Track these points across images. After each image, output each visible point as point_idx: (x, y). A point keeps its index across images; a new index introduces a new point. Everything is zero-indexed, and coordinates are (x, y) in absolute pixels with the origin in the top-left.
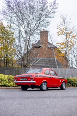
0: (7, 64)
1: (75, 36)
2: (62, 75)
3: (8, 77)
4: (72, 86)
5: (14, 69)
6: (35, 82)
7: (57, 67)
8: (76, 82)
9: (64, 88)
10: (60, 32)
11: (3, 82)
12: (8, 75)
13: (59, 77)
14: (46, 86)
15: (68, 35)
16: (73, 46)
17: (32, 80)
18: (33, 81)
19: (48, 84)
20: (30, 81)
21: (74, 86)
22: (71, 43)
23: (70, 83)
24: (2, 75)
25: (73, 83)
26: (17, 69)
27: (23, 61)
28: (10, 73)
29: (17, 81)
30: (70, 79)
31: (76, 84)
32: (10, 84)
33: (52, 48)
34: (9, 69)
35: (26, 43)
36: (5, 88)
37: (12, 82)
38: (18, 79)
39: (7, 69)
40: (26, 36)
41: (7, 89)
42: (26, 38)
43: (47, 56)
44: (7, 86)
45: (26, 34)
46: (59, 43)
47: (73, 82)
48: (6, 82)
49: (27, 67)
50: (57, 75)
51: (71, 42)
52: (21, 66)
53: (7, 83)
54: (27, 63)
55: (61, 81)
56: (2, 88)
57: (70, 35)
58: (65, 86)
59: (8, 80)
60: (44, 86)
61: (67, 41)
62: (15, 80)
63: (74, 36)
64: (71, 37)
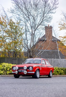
0: (15, 55)
2: (64, 65)
5: (21, 60)
7: (60, 58)
11: (11, 70)
24: (11, 64)
27: (29, 52)
28: (18, 63)
33: (55, 41)
34: (17, 60)
35: (32, 36)
39: (16, 59)
40: (32, 30)
42: (32, 32)
43: (51, 49)
45: (32, 29)
49: (32, 57)
52: (28, 57)
54: (32, 54)
56: (10, 75)
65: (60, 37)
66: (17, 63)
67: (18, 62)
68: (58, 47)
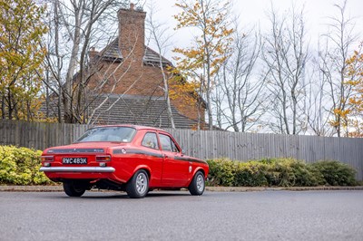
1: (231, 31)
3: (15, 154)
4: (221, 183)
5: (34, 128)
6: (112, 169)
7: (174, 126)
8: (233, 172)
9: (200, 190)
10: (185, 15)
12: (14, 148)
13: (184, 157)
14: (145, 185)
15: (209, 25)
16: (224, 61)
17: (101, 164)
18: (106, 166)
19: (152, 178)
20: (97, 165)
21: (226, 185)
22: (217, 53)
23: (213, 175)
25: (223, 176)
26: (43, 127)
27: (64, 101)
29: (50, 165)
30: (214, 164)
31: (232, 178)
32: (21, 176)
33: (157, 65)
34: (17, 128)
35: (76, 43)
36: (7, 187)
37: (29, 171)
38: (54, 160)
40: (77, 21)
41: (13, 190)
42: (77, 27)
43: (140, 91)
44: (10, 183)
45: (76, 15)
46: (181, 51)
47: (223, 171)
48: (8, 168)
50: (178, 149)
51: (217, 48)
52: (59, 120)
53: (13, 174)
55: (191, 167)
57: (216, 26)
58: (202, 185)
59: (14, 164)
60: (141, 185)
61: (207, 44)
62: (46, 164)
63: (229, 29)
64: (217, 33)
65: (176, 50)
66: (17, 140)
67: (21, 136)
68: (166, 85)
